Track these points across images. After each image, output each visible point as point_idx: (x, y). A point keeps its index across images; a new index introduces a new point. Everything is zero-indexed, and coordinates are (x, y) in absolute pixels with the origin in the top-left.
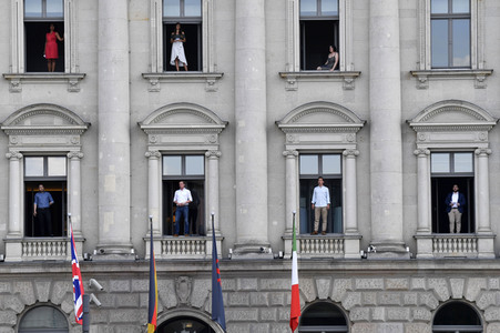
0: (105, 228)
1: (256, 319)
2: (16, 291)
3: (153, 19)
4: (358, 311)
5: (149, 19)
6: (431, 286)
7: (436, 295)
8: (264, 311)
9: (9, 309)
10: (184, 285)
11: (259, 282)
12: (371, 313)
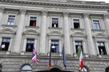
0: (41, 51)
1: (70, 69)
2: (21, 61)
3: (50, 20)
4: (91, 68)
5: (50, 21)
6: (104, 64)
7: (105, 66)
8: (72, 67)
9: (19, 65)
10: (56, 61)
11: (70, 61)
12: (93, 69)
